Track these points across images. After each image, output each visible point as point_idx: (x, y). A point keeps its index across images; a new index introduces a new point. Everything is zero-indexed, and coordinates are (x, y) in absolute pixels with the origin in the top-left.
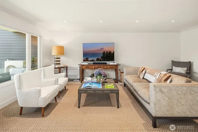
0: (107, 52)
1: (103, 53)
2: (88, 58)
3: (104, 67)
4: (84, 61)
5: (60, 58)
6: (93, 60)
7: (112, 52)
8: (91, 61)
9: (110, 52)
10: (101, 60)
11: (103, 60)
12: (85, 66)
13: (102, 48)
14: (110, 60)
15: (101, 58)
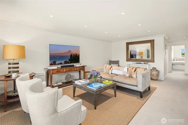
0: (74, 55)
1: (70, 56)
2: (56, 61)
3: (74, 69)
4: (51, 64)
5: (18, 64)
6: (61, 64)
7: (78, 55)
8: (59, 64)
9: (76, 55)
10: (68, 63)
11: (70, 63)
12: (56, 71)
13: (70, 51)
14: (77, 62)
15: (69, 60)
